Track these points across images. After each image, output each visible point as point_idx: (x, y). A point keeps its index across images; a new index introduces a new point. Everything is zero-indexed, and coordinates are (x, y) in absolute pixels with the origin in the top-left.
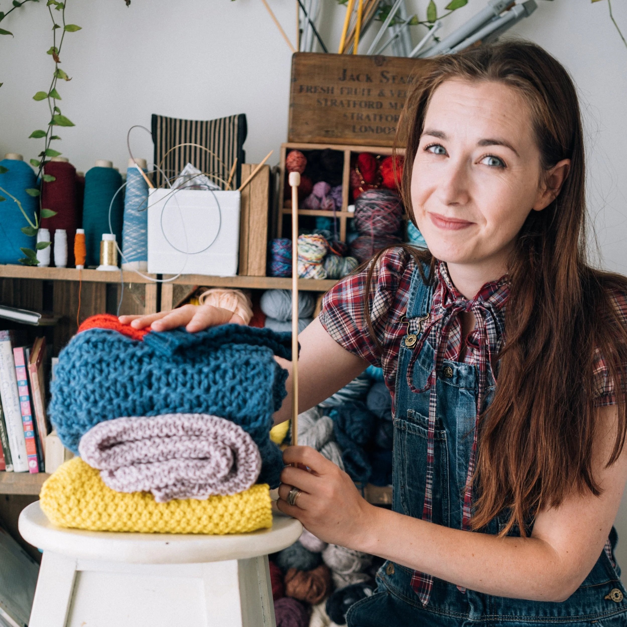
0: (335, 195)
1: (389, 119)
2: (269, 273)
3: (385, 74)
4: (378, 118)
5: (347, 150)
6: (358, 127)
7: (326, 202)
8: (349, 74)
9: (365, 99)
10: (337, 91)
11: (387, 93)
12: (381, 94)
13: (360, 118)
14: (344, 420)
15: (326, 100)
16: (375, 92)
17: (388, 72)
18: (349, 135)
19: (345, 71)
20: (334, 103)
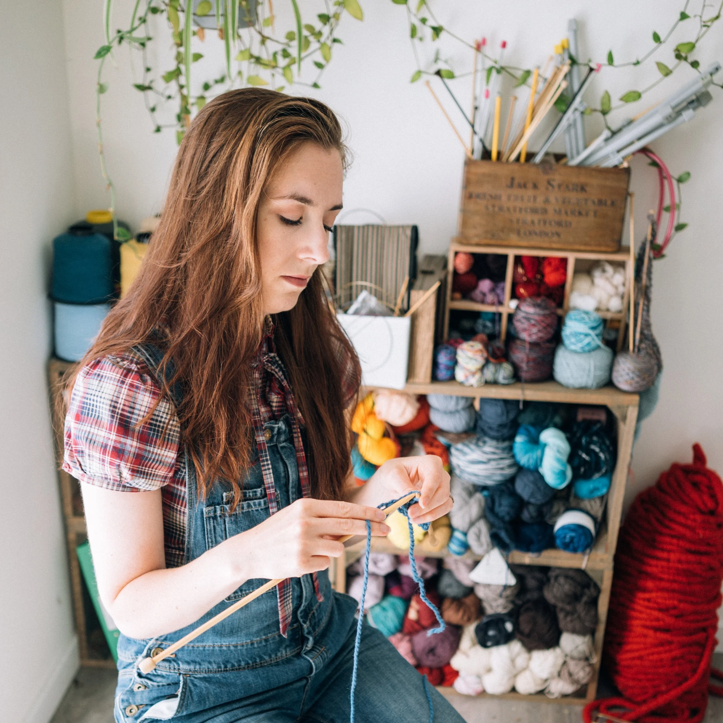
0: (499, 291)
1: (553, 223)
2: (434, 378)
3: (552, 182)
4: (542, 223)
5: (511, 253)
6: (522, 231)
7: (490, 298)
8: (516, 182)
9: (530, 205)
10: (504, 198)
11: (552, 199)
12: (547, 201)
13: (524, 222)
14: (493, 502)
15: (494, 206)
16: (540, 199)
17: (554, 180)
18: (514, 239)
19: (513, 179)
20: (501, 209)
